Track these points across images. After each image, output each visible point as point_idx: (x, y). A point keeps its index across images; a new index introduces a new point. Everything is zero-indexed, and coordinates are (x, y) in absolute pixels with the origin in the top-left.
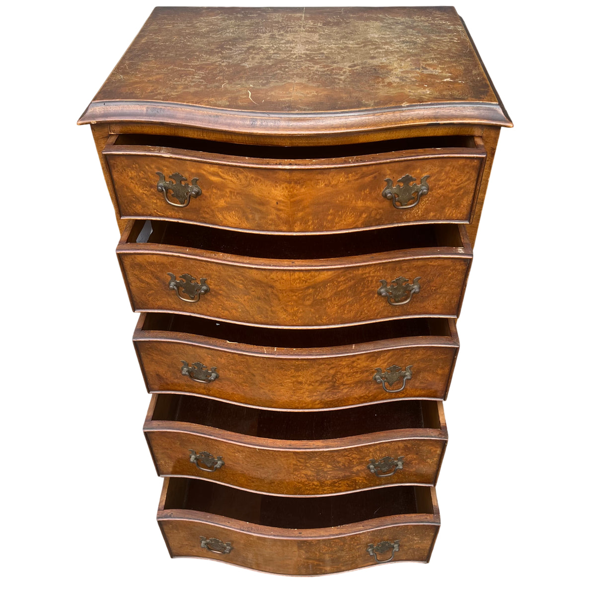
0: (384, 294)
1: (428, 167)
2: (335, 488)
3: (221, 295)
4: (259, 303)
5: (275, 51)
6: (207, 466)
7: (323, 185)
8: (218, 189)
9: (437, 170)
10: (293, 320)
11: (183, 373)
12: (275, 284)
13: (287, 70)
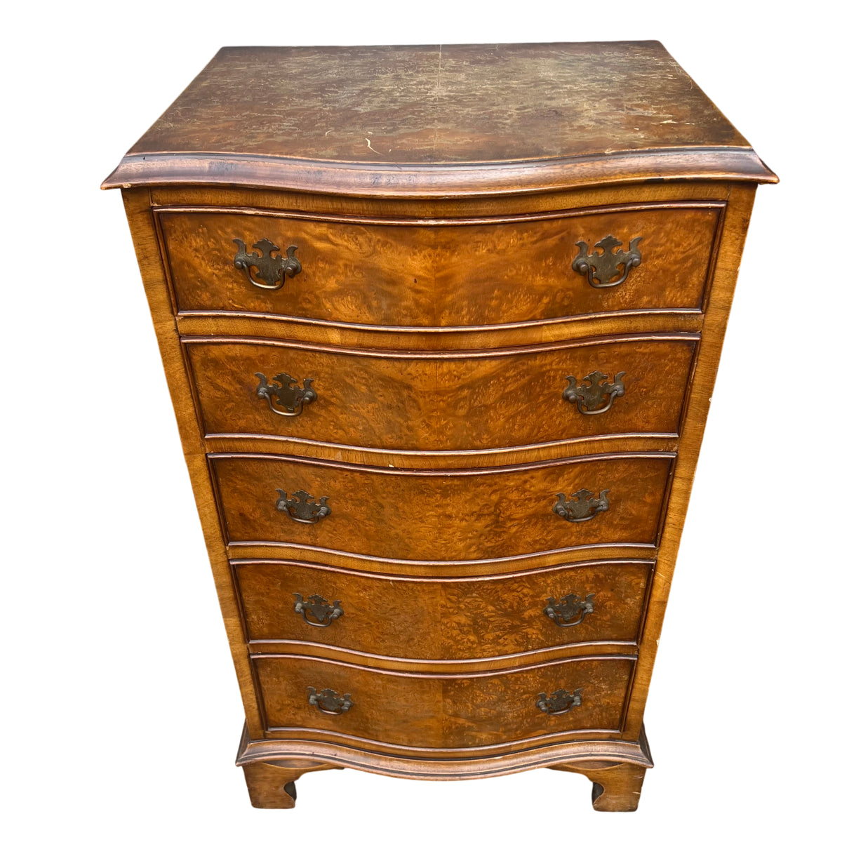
0: (572, 397)
1: (640, 223)
2: (499, 648)
3: (332, 404)
4: (389, 414)
5: (402, 94)
6: (318, 619)
7: (484, 251)
8: (327, 262)
9: (653, 229)
10: (440, 440)
11: (280, 507)
12: (413, 383)
13: (422, 114)
